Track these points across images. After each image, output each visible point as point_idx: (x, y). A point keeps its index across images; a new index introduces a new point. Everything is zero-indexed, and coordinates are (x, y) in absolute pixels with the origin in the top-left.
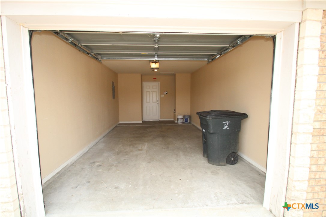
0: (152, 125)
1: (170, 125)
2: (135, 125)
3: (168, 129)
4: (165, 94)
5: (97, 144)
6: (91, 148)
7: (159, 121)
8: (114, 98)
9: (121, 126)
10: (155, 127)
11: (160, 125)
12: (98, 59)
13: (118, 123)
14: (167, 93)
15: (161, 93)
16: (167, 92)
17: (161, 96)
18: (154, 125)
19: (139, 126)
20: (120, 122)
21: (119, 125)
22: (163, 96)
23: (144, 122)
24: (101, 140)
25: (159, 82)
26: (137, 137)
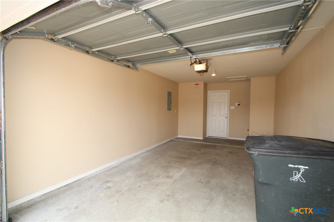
0: (212, 144)
1: (237, 147)
2: (192, 142)
3: (231, 152)
4: (237, 105)
5: (135, 158)
6: (124, 163)
7: (227, 139)
8: (169, 109)
9: (177, 141)
10: (215, 147)
11: (223, 145)
12: (130, 67)
13: (176, 137)
14: (239, 105)
15: (231, 104)
16: (239, 103)
17: (231, 108)
18: (215, 144)
19: (196, 144)
20: (179, 136)
21: (175, 140)
22: (233, 108)
23: (206, 139)
24: (142, 154)
25: (229, 91)
26: (180, 158)
